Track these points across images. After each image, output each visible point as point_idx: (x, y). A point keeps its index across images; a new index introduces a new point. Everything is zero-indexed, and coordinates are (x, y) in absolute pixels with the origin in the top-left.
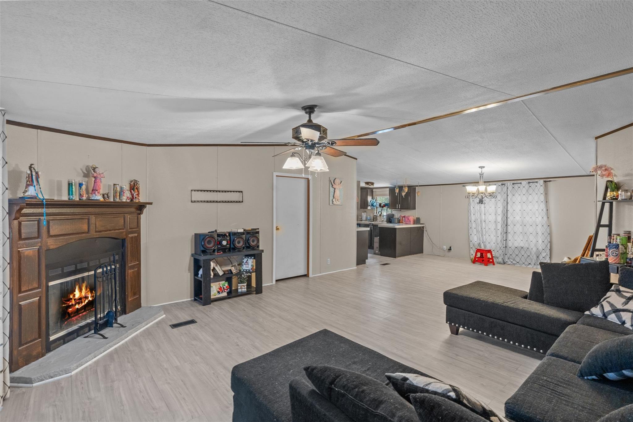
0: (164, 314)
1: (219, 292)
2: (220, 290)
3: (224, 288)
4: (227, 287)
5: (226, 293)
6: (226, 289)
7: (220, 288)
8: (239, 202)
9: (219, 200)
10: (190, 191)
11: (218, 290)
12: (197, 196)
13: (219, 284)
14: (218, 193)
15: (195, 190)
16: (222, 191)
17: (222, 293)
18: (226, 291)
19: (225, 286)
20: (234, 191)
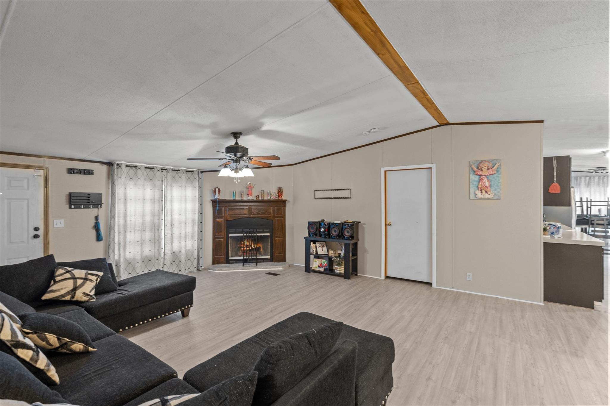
0: (282, 268)
1: (319, 267)
2: (320, 266)
3: (323, 265)
4: (325, 265)
5: (323, 269)
6: (324, 266)
7: (321, 264)
8: (348, 198)
9: (332, 197)
10: (314, 191)
11: (319, 265)
12: (319, 194)
13: (321, 261)
14: (332, 191)
15: (317, 191)
16: (335, 190)
17: (321, 268)
18: (324, 267)
19: (324, 263)
20: (344, 189)
